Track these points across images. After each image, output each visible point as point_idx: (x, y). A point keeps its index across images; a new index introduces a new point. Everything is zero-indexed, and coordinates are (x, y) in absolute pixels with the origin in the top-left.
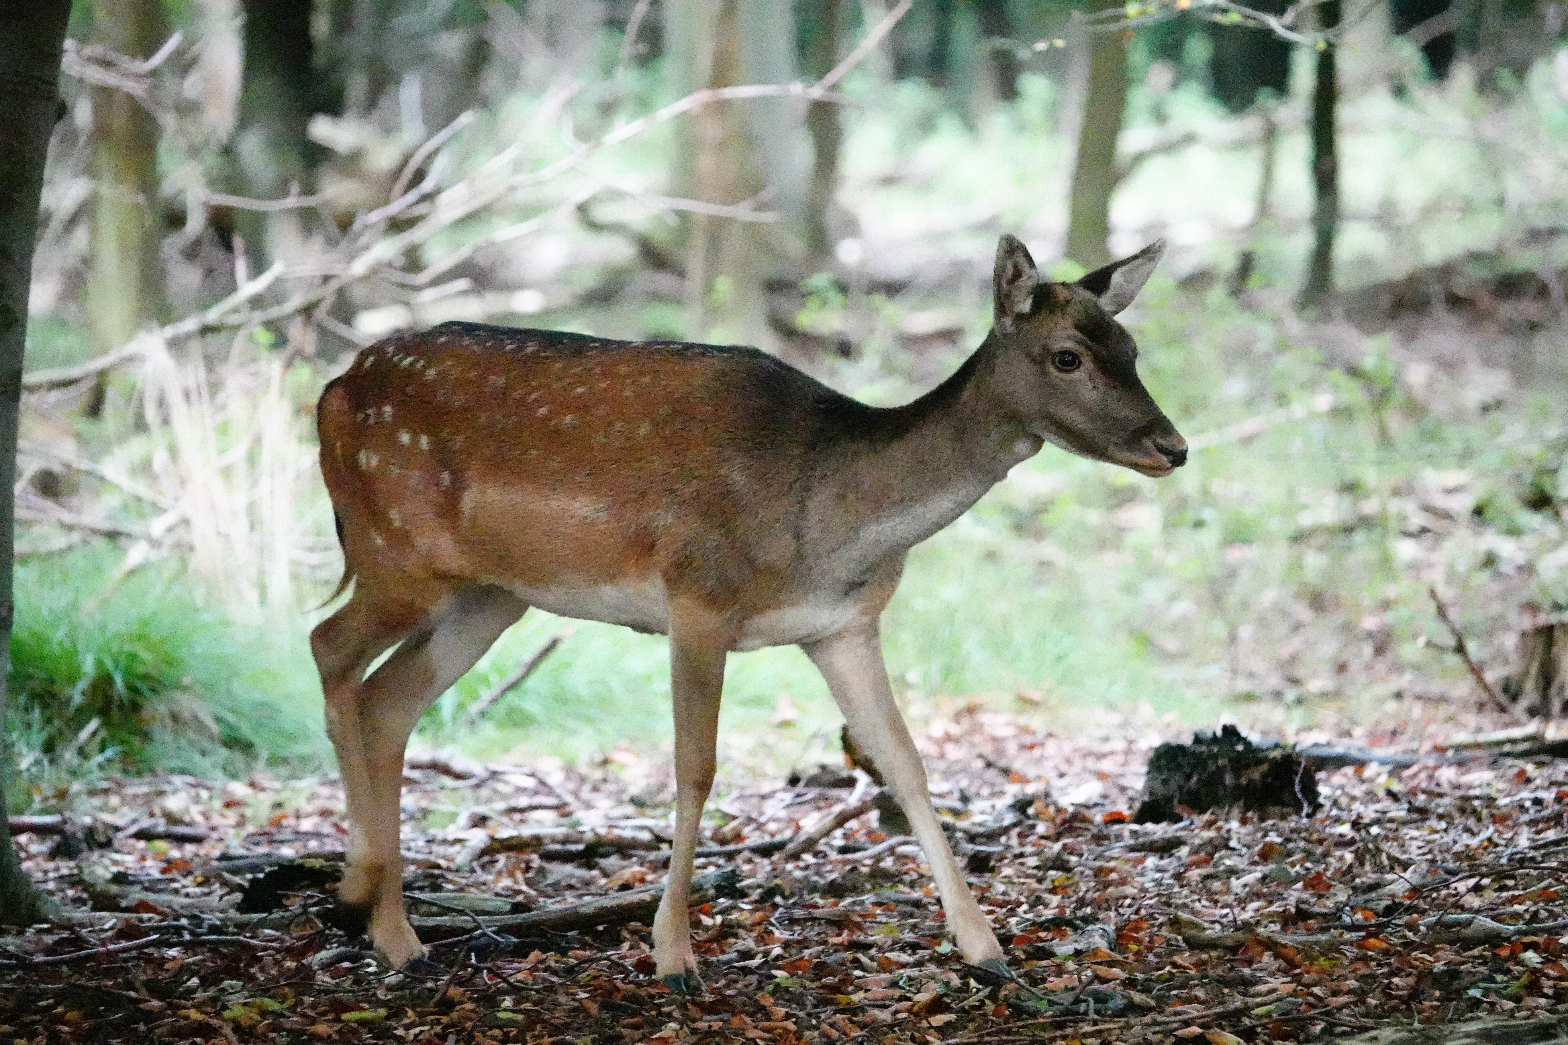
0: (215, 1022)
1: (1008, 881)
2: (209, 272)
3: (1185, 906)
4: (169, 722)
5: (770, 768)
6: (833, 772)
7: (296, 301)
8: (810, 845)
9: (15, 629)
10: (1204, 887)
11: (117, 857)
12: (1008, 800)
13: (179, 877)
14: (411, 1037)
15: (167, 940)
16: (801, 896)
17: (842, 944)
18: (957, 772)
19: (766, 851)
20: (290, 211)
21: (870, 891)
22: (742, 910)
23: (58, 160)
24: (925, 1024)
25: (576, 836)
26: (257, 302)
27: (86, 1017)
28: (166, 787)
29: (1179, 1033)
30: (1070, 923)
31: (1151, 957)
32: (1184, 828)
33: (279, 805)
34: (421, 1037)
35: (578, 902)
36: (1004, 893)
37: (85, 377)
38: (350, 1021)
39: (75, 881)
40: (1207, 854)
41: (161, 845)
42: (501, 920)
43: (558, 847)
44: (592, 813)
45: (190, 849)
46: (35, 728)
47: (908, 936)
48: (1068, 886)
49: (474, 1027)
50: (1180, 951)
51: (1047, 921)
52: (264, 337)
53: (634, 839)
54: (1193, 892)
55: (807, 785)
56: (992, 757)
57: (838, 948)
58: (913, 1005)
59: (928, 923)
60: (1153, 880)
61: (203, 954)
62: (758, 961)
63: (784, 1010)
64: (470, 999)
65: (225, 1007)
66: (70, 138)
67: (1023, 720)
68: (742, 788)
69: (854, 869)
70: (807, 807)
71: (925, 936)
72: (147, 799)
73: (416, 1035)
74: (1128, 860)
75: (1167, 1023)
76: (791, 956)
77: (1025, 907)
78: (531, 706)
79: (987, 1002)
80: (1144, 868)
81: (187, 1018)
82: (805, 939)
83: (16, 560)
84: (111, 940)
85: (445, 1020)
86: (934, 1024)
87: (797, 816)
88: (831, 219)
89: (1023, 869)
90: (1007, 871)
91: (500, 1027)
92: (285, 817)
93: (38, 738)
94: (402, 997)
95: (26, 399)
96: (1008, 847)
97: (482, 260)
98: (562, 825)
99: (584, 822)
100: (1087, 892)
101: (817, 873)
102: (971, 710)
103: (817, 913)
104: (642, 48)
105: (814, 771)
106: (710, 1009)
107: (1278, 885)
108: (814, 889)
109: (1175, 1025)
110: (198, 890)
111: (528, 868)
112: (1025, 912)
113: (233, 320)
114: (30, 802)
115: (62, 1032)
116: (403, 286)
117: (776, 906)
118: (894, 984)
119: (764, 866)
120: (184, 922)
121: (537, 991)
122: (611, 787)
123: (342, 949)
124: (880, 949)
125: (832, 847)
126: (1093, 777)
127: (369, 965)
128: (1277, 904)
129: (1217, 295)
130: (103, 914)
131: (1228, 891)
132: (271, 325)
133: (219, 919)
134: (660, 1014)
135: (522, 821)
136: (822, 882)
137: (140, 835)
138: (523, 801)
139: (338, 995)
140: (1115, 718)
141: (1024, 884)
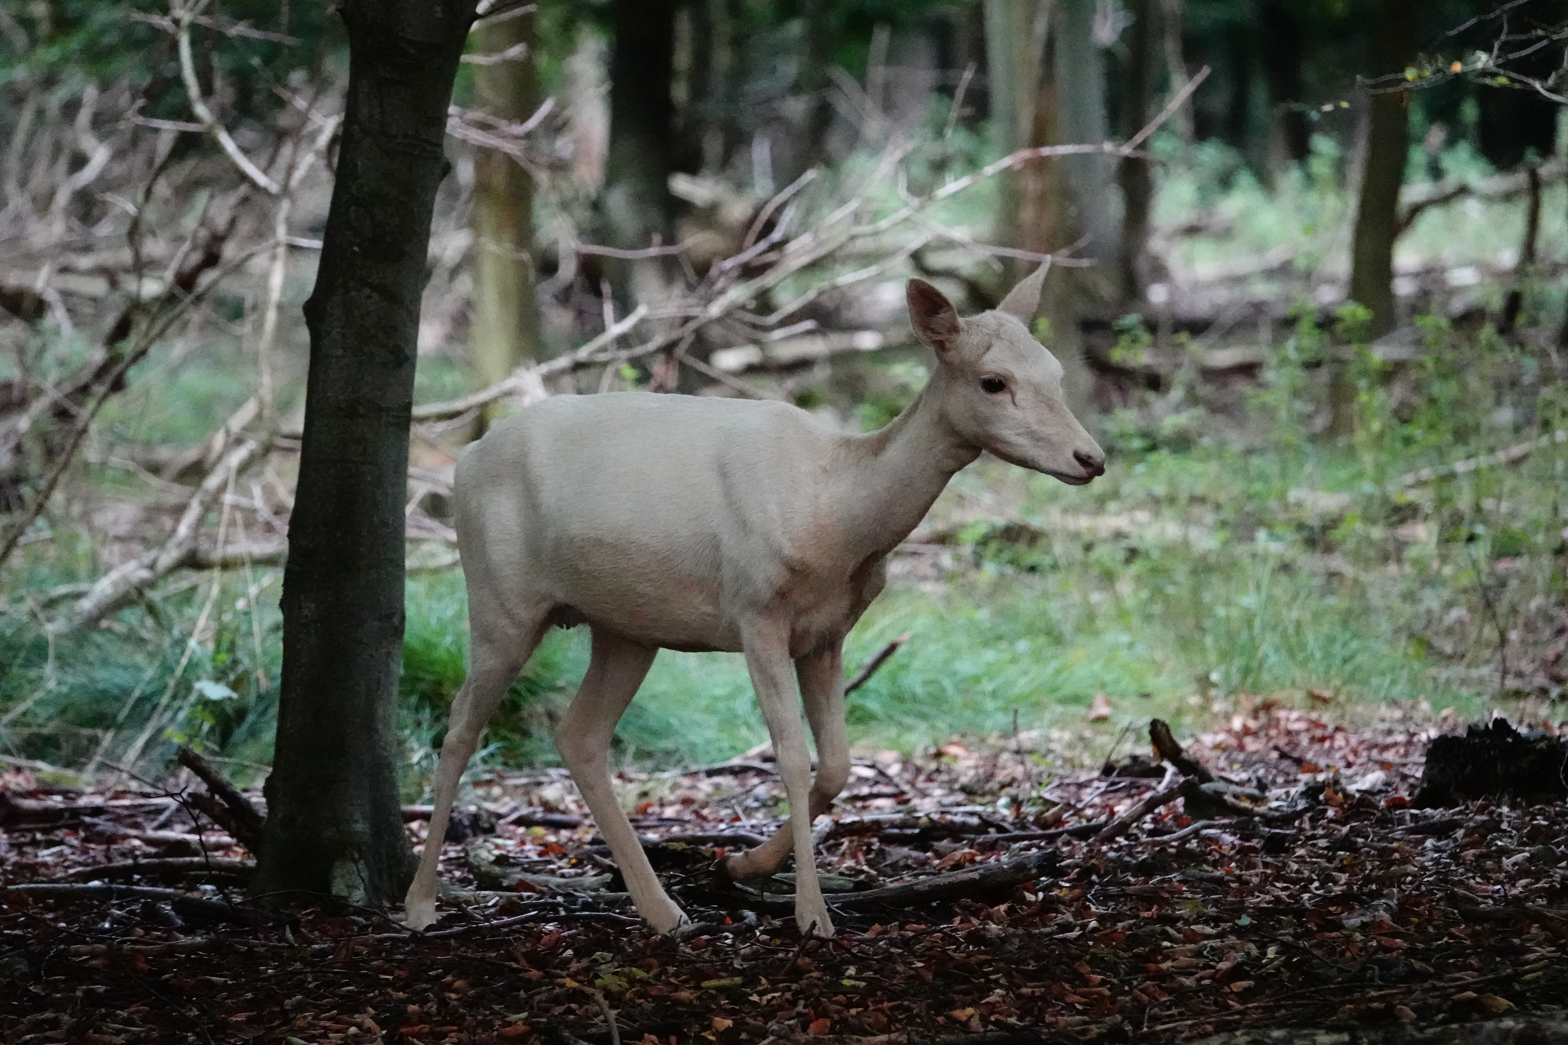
0: (589, 990)
1: (1301, 860)
2: (580, 314)
3: (1461, 882)
4: (546, 721)
5: (1087, 761)
6: (1143, 762)
7: (658, 340)
8: (1123, 828)
9: (406, 636)
10: (1478, 867)
11: (499, 841)
12: (1301, 787)
13: (555, 860)
14: (765, 1002)
15: (545, 916)
16: (1115, 875)
17: (1151, 918)
18: (1255, 763)
19: (1082, 834)
20: (654, 259)
21: (1175, 870)
22: (1061, 887)
23: (445, 213)
24: (1226, 989)
25: (912, 821)
26: (623, 341)
27: (472, 986)
28: (543, 779)
29: (1455, 997)
30: (1357, 898)
31: (1431, 929)
32: (1460, 812)
33: (645, 794)
34: (774, 1002)
35: (915, 881)
36: (1298, 871)
37: (468, 409)
38: (709, 988)
39: (462, 863)
40: (1480, 836)
41: (539, 831)
42: (844, 897)
43: (896, 831)
44: (927, 800)
45: (565, 834)
46: (425, 726)
47: (1211, 910)
48: (1356, 865)
49: (822, 994)
50: (1456, 924)
51: (1336, 896)
52: (629, 373)
53: (964, 824)
54: (1468, 871)
55: (1119, 775)
56: (1286, 749)
57: (1149, 921)
58: (1215, 973)
59: (1230, 899)
60: (1432, 859)
61: (577, 928)
62: (1076, 933)
63: (1100, 977)
64: (817, 969)
65: (597, 976)
66: (454, 194)
67: (1314, 716)
68: (1062, 777)
69: (1163, 850)
70: (1120, 795)
71: (1226, 910)
72: (527, 789)
73: (769, 1001)
74: (1409, 842)
75: (1443, 988)
76: (1105, 928)
77: (1316, 884)
78: (873, 705)
79: (1282, 969)
80: (1424, 848)
81: (563, 985)
82: (1119, 913)
83: (407, 574)
84: (494, 916)
85: (794, 986)
86: (1235, 990)
87: (1111, 802)
88: (1142, 265)
89: (1315, 850)
90: (1301, 852)
91: (844, 994)
92: (649, 805)
93: (427, 735)
94: (756, 966)
95: (416, 430)
96: (1301, 830)
97: (828, 302)
98: (899, 812)
99: (918, 808)
100: (1371, 871)
101: (1130, 854)
102: (1268, 707)
103: (1130, 890)
104: (968, 111)
105: (1126, 762)
106: (1031, 977)
107: (1544, 864)
108: (1127, 868)
109: (1452, 990)
110: (572, 871)
111: (869, 851)
112: (1317, 889)
113: (602, 357)
114: (421, 792)
115: (450, 998)
116: (755, 327)
117: (1093, 884)
118: (1198, 954)
119: (1081, 848)
120: (560, 899)
121: (877, 961)
122: (944, 777)
123: (702, 923)
124: (1187, 922)
125: (1142, 830)
126: (1377, 767)
127: (727, 938)
128: (1544, 880)
129: (1487, 332)
130: (487, 892)
131: (1500, 869)
132: (636, 362)
133: (591, 897)
134: (989, 981)
135: (864, 808)
136: (1134, 862)
137: (520, 822)
138: (865, 790)
139: (698, 965)
140: (1398, 714)
141: (1315, 863)
